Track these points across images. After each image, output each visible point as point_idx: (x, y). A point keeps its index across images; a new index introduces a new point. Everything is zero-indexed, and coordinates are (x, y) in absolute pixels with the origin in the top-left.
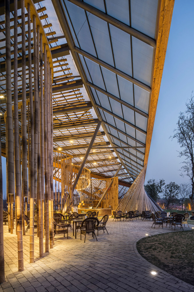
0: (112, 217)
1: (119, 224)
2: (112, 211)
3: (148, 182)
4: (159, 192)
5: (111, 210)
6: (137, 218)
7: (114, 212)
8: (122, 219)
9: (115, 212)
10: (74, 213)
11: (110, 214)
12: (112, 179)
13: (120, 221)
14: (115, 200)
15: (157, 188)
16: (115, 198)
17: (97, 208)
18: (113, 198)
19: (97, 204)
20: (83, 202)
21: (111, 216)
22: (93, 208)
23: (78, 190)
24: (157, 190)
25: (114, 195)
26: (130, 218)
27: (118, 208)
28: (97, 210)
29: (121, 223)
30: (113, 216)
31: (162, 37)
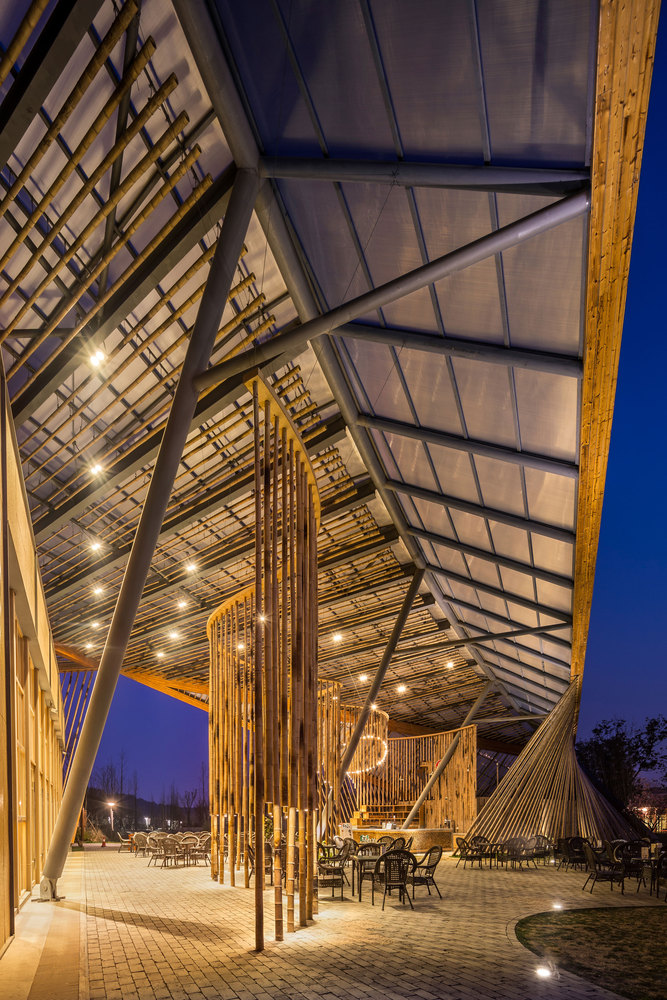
0: (454, 855)
1: (476, 876)
2: (455, 837)
3: (595, 731)
4: (644, 766)
5: (450, 833)
6: (542, 862)
7: (460, 842)
8: (486, 862)
9: (464, 841)
10: (345, 841)
11: (449, 847)
12: (455, 734)
13: (481, 868)
14: (465, 801)
15: (630, 754)
16: (465, 796)
17: (407, 827)
18: (458, 796)
19: (407, 815)
20: (363, 809)
21: (452, 853)
22: (394, 828)
23: (352, 775)
24: (635, 759)
25: (460, 785)
26: (514, 859)
27: (474, 826)
28: (405, 834)
29: (480, 873)
30: (458, 853)
31: (600, 354)
